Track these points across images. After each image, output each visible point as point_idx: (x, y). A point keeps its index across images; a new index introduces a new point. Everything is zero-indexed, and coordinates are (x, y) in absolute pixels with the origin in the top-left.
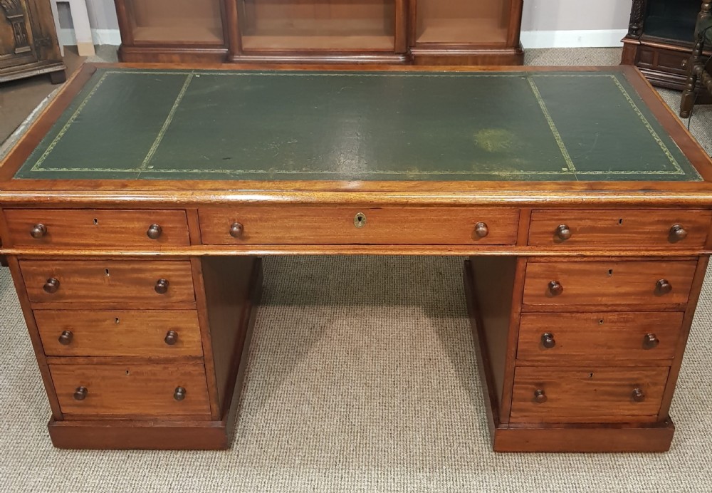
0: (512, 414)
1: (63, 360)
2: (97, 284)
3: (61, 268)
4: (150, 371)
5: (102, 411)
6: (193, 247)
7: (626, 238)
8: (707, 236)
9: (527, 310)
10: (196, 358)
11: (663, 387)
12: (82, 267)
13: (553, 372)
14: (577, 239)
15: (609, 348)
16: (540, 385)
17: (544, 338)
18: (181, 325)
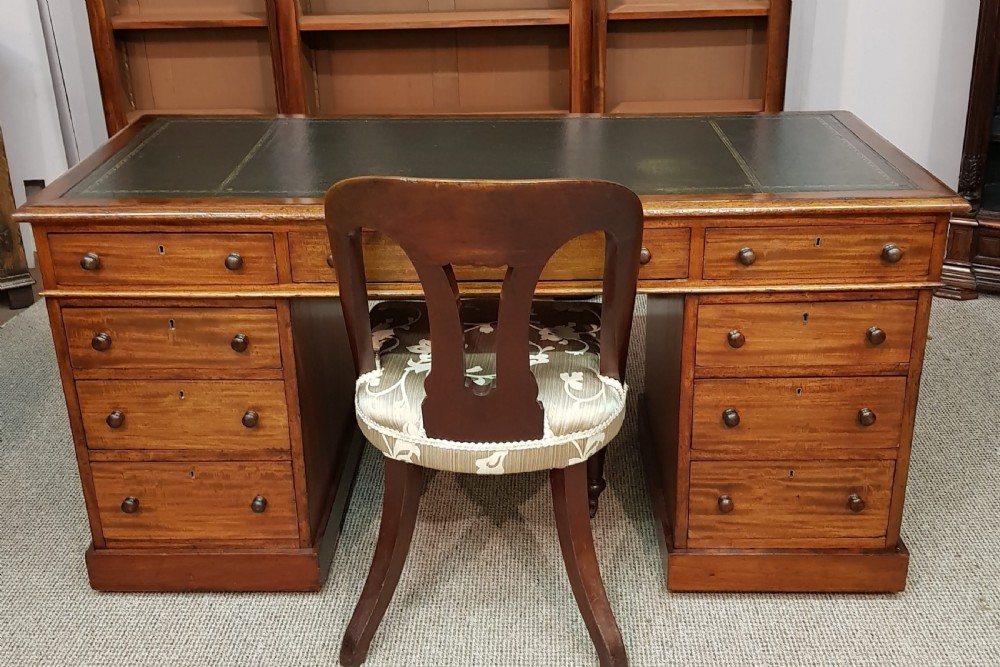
0: (691, 535)
1: (110, 456)
2: (159, 341)
3: (114, 318)
4: (221, 472)
5: (156, 534)
6: (281, 286)
7: (828, 265)
8: (930, 261)
9: (701, 375)
10: (281, 451)
11: (888, 492)
12: (141, 316)
13: (740, 468)
14: (766, 268)
15: (813, 431)
16: (727, 488)
17: (725, 415)
18: (262, 402)
